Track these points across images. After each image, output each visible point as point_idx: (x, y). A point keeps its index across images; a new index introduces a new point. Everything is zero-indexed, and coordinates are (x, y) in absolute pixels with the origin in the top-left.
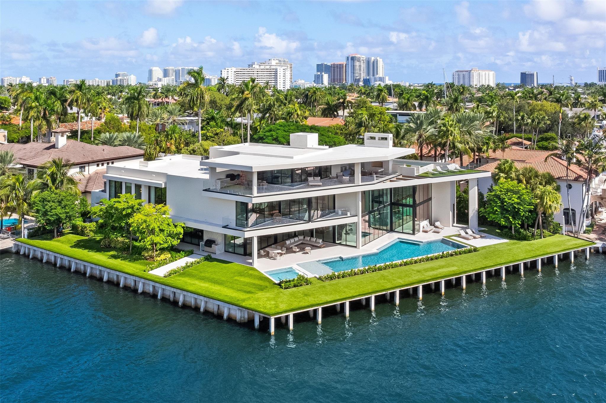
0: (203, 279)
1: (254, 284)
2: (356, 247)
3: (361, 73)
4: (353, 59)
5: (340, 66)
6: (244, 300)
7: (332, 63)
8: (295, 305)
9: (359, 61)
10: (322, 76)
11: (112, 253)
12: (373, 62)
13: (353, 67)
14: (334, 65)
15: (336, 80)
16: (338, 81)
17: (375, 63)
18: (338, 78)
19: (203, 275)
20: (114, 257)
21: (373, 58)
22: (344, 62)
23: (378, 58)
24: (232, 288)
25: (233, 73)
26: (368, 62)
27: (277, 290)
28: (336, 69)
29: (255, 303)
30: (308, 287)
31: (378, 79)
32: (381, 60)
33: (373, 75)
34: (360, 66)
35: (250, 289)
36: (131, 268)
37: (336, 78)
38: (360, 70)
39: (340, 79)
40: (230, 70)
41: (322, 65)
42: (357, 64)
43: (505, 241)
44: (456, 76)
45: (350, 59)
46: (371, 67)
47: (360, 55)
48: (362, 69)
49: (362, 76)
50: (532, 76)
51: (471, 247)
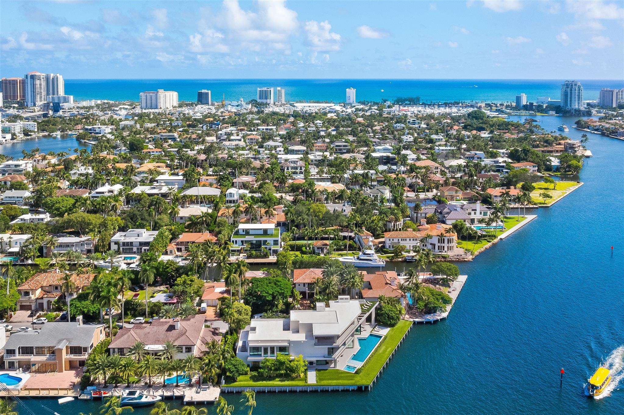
1: (349, 376)
2: (353, 348)
3: (42, 91)
4: (33, 77)
5: (13, 83)
6: (356, 383)
7: (3, 79)
8: (370, 379)
9: (39, 79)
11: (278, 379)
12: (53, 79)
13: (34, 86)
14: (6, 80)
15: (9, 97)
16: (12, 98)
17: (55, 81)
18: (12, 94)
19: (327, 378)
20: (282, 381)
21: (52, 75)
23: (58, 75)
24: (344, 379)
26: (47, 79)
27: (358, 376)
28: (8, 85)
29: (360, 382)
30: (364, 371)
32: (61, 76)
34: (40, 85)
35: (350, 378)
36: (299, 383)
37: (9, 94)
38: (41, 88)
42: (38, 82)
43: (389, 329)
44: (144, 97)
45: (29, 77)
46: (51, 84)
47: (40, 73)
48: (42, 87)
49: (43, 94)
50: (207, 94)
51: (384, 336)
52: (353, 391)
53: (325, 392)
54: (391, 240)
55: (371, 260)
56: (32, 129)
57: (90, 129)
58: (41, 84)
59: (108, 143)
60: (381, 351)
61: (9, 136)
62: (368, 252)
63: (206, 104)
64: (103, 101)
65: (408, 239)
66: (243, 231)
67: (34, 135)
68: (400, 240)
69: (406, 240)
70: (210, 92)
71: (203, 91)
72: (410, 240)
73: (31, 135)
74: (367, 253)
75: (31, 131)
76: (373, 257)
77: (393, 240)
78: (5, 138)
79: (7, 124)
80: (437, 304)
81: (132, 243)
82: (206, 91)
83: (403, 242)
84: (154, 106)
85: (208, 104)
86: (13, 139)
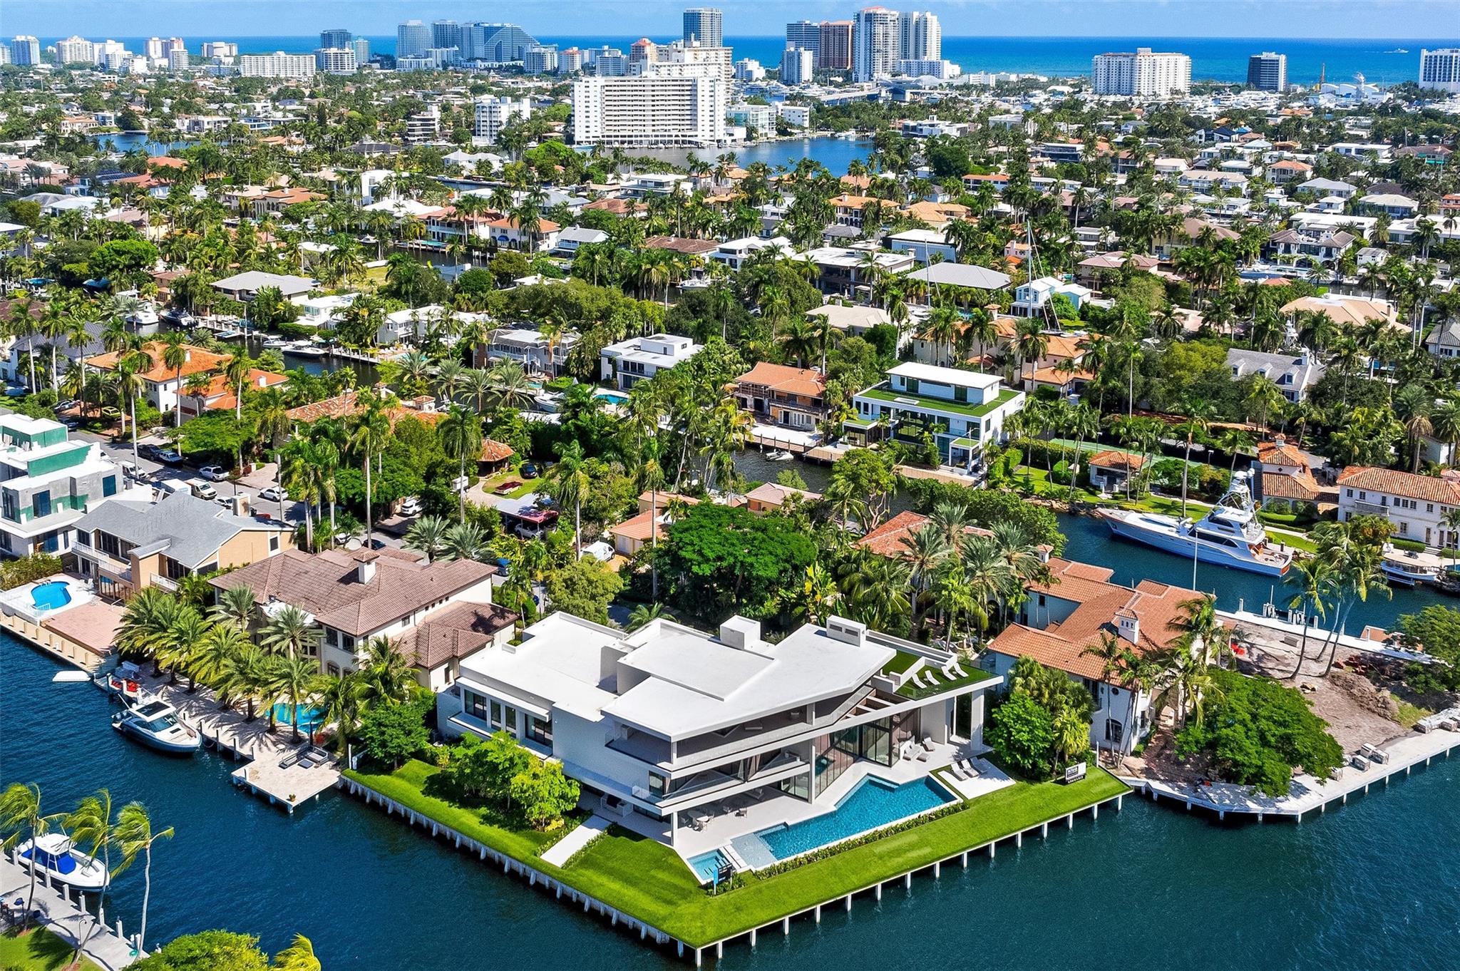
0: (611, 873)
1: (675, 887)
2: (806, 800)
3: (889, 49)
4: (870, 18)
5: (842, 31)
6: (664, 919)
7: (823, 23)
8: (726, 928)
9: (884, 23)
10: (799, 55)
11: (484, 810)
12: (917, 23)
13: (871, 36)
14: (827, 26)
15: (830, 62)
16: (837, 66)
17: (921, 26)
18: (836, 57)
19: (610, 864)
20: (488, 820)
21: (916, 15)
22: (850, 23)
23: (928, 15)
24: (648, 892)
25: (598, 89)
26: (906, 22)
27: (702, 898)
28: (831, 36)
29: (679, 925)
30: (741, 891)
31: (926, 69)
32: (935, 18)
33: (917, 57)
34: (886, 35)
35: (671, 896)
36: (517, 847)
37: (831, 56)
38: (886, 42)
39: (841, 60)
40: (591, 84)
41: (799, 25)
42: (879, 29)
43: (1011, 782)
44: (1102, 67)
45: (863, 19)
46: (912, 35)
47: (887, 8)
48: (890, 41)
49: (890, 56)
50: (1275, 63)
51: (960, 800)
52: (650, 939)
53: (571, 905)
54: (1356, 495)
55: (1230, 543)
56: (797, 121)
57: (914, 128)
58: (888, 34)
59: (902, 156)
60: (881, 848)
61: (740, 133)
62: (1229, 513)
63: (1268, 89)
64: (1021, 76)
65: (1422, 506)
66: (903, 384)
67: (798, 134)
68: (1390, 501)
69: (1414, 505)
70: (1282, 58)
71: (1265, 56)
72: (1430, 508)
73: (791, 134)
74: (1220, 516)
75: (791, 126)
76: (1241, 534)
77: (1362, 495)
78: (731, 135)
79: (744, 107)
80: (1247, 754)
81: (641, 366)
82: (1273, 56)
83: (1400, 510)
84: (1125, 87)
85: (1276, 89)
86: (749, 137)
